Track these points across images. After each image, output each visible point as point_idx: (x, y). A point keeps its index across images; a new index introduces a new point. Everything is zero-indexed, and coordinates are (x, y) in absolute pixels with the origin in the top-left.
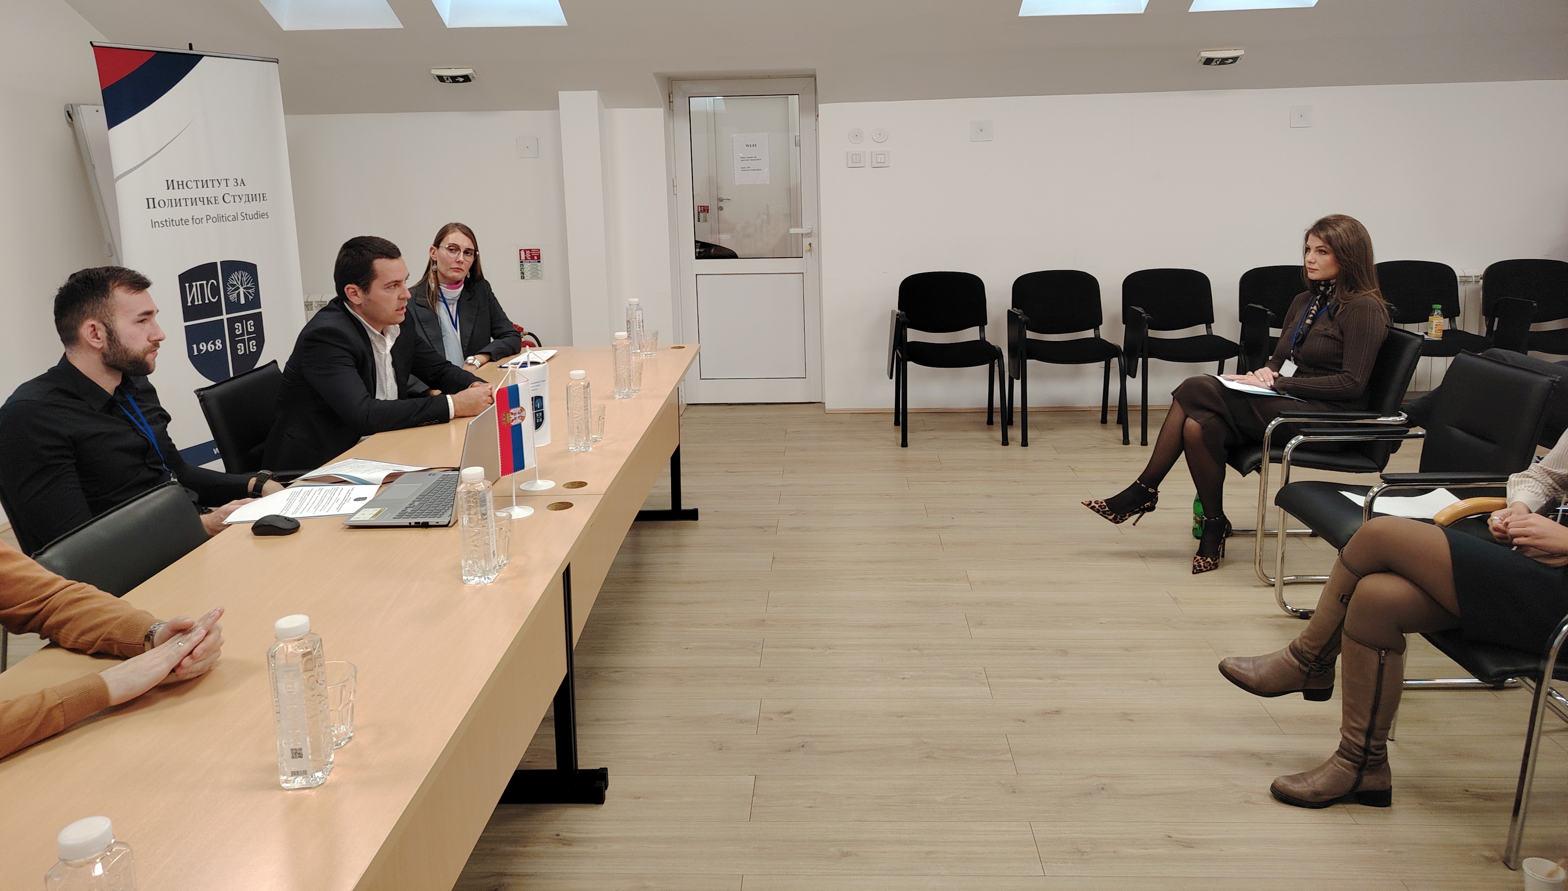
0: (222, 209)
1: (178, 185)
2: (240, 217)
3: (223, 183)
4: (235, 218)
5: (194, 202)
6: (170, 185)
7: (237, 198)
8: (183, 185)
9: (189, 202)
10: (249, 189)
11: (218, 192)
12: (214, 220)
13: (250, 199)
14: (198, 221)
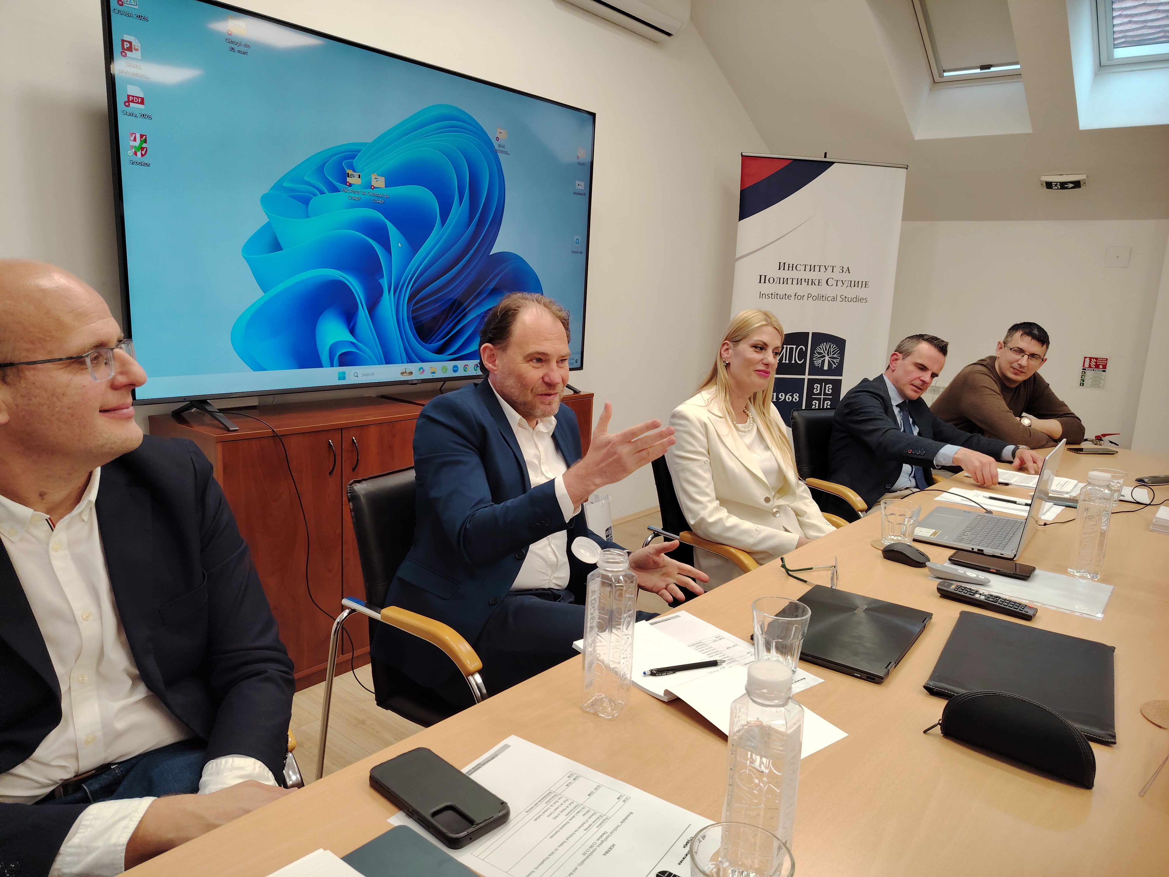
0: (824, 290)
1: (789, 267)
2: (839, 299)
3: (830, 269)
4: (834, 299)
5: (799, 282)
6: (782, 266)
7: (840, 283)
8: (793, 267)
9: (795, 282)
10: (853, 277)
11: (823, 276)
12: (814, 298)
13: (853, 285)
14: (799, 298)
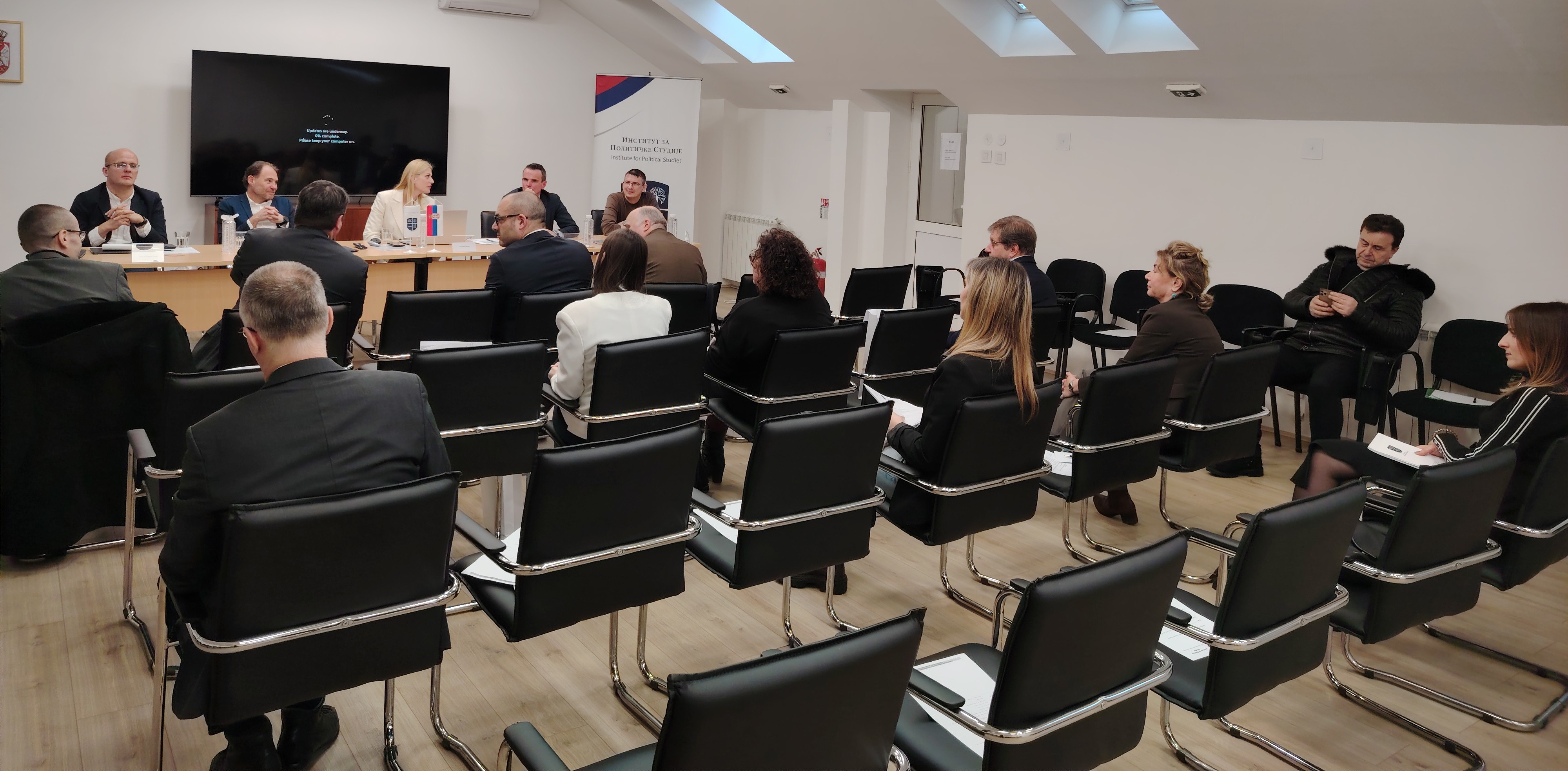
0: (652, 154)
1: (629, 140)
2: (663, 160)
3: (656, 142)
4: (659, 160)
5: (637, 149)
6: (624, 140)
7: (663, 150)
8: (631, 140)
9: (634, 149)
10: (671, 146)
11: (652, 146)
12: (647, 159)
13: (671, 151)
14: (637, 159)
